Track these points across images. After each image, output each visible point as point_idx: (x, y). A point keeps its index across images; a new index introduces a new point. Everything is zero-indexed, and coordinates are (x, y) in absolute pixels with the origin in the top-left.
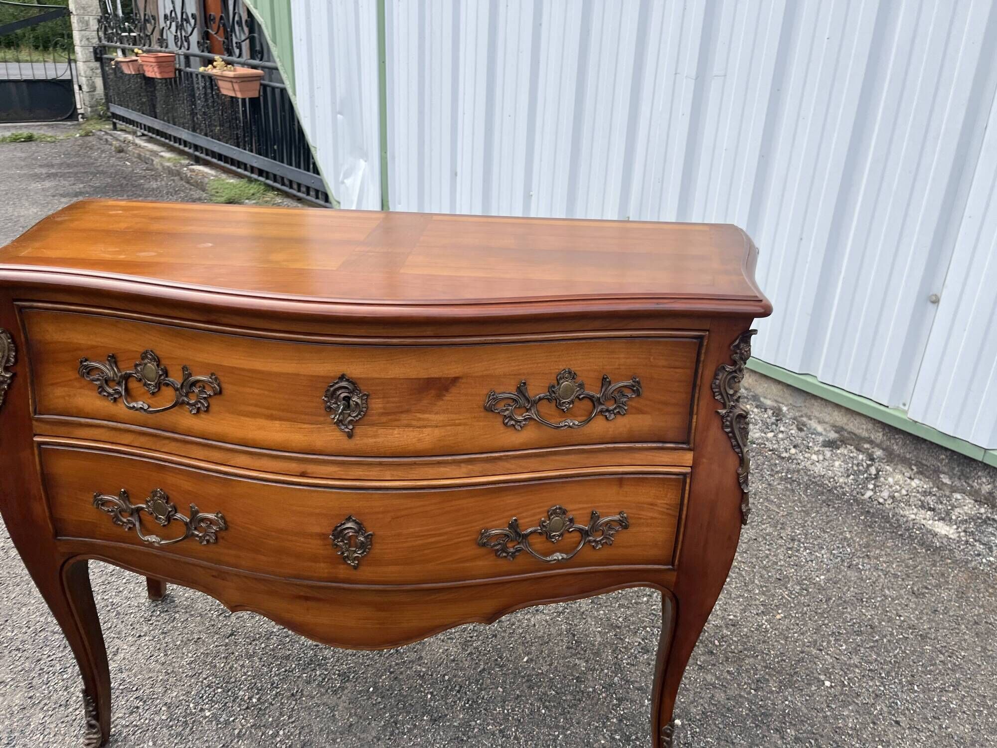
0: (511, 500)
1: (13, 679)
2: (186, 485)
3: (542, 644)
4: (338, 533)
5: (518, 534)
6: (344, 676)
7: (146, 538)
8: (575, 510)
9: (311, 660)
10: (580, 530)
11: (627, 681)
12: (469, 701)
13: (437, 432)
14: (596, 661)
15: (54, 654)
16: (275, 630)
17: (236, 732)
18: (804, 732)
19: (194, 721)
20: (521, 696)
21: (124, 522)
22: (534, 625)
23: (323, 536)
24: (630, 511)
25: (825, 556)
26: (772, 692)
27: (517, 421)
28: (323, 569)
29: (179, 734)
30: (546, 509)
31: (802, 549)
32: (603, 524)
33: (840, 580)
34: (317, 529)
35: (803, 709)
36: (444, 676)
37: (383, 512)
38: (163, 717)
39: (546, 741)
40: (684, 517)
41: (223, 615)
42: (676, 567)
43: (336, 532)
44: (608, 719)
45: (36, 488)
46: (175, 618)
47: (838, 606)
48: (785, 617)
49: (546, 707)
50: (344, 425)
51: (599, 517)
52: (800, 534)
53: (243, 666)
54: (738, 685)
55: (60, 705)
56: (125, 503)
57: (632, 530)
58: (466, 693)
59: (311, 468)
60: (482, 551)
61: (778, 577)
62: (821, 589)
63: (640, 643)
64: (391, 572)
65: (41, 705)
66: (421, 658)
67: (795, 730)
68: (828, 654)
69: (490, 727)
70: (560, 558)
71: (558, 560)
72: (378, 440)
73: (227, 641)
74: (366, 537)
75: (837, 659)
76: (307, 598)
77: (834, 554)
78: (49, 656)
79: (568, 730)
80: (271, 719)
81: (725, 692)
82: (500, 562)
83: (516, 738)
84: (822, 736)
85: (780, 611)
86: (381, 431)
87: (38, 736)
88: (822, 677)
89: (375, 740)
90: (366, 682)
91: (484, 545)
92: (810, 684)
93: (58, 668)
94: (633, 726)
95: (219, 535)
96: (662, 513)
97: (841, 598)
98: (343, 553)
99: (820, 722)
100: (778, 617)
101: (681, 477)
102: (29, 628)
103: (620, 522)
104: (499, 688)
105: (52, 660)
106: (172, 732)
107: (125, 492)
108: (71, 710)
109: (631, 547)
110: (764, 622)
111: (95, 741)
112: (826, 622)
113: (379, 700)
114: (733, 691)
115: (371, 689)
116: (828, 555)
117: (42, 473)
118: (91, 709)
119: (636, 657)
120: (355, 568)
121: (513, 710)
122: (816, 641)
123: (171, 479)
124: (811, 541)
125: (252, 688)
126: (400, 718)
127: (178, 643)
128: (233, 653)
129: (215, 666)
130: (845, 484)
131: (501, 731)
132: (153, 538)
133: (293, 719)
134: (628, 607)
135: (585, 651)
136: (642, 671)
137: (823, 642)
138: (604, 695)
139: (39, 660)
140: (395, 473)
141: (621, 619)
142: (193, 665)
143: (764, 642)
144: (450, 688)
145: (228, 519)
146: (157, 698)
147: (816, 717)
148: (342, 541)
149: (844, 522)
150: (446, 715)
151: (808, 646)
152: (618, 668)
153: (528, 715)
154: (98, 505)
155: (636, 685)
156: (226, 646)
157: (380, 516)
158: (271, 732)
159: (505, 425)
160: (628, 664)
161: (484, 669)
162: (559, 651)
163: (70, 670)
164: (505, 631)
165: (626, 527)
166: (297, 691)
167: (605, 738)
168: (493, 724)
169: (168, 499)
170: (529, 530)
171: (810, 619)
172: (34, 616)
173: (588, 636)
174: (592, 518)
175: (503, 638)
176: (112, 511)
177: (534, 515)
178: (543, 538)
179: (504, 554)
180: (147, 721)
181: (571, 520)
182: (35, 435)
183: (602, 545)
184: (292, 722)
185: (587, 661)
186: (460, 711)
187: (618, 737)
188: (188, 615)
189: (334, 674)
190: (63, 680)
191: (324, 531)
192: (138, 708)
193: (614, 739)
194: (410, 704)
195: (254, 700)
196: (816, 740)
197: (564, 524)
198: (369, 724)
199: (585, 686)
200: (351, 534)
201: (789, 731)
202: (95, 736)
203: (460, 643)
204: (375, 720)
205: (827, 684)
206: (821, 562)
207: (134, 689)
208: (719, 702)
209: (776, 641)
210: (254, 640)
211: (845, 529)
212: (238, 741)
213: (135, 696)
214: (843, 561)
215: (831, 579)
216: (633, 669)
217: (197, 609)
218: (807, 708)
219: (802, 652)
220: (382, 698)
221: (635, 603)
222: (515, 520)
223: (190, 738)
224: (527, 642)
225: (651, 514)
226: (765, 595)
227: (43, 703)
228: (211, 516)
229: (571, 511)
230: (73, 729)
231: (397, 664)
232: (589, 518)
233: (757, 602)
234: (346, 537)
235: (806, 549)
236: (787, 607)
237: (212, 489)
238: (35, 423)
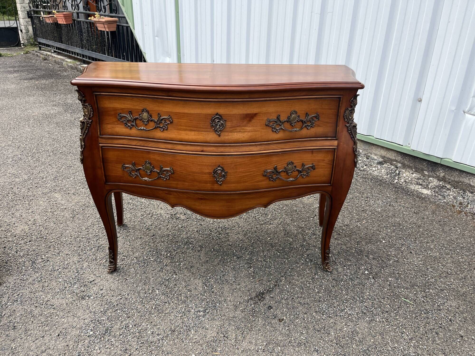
0: (275, 159)
1: (71, 253)
2: (157, 158)
3: (274, 234)
4: (215, 172)
5: (277, 172)
6: (201, 247)
7: (143, 179)
8: (296, 163)
9: (187, 242)
10: (298, 170)
11: (309, 244)
12: (250, 252)
13: (249, 134)
14: (296, 238)
15: (85, 244)
16: (170, 234)
17: (165, 264)
18: (376, 256)
19: (148, 262)
20: (269, 250)
21: (133, 175)
22: (270, 228)
23: (210, 173)
24: (315, 163)
25: (380, 202)
26: (363, 245)
27: (277, 130)
28: (209, 186)
29: (143, 266)
30: (287, 162)
31: (371, 201)
32: (306, 168)
33: (386, 210)
34: (207, 171)
35: (375, 249)
36: (239, 245)
37: (231, 164)
38: (135, 261)
39: (282, 262)
40: (334, 164)
41: (148, 230)
42: (331, 184)
43: (214, 171)
44: (303, 255)
45: (99, 164)
46: (129, 231)
47: (386, 218)
48: (366, 222)
49: (280, 253)
50: (217, 132)
51: (305, 165)
52: (370, 196)
53: (161, 245)
54: (350, 243)
55: (94, 260)
56: (134, 167)
57: (316, 170)
58: (248, 250)
59: (205, 149)
60: (264, 178)
61: (363, 210)
62: (379, 213)
63: (312, 232)
64: (233, 186)
65: (86, 260)
66: (228, 240)
67: (373, 256)
68: (383, 233)
69: (260, 259)
70: (292, 180)
71: (291, 181)
72: (229, 137)
73: (152, 237)
74: (225, 173)
75: (387, 234)
76: (201, 199)
77: (384, 202)
78: (84, 245)
79: (289, 259)
80: (176, 260)
81: (346, 246)
82: (271, 182)
83: (270, 262)
84: (383, 257)
85: (364, 221)
86: (230, 134)
87: (88, 269)
88: (382, 240)
89: (218, 265)
90: (210, 248)
91: (265, 176)
92: (377, 242)
93: (89, 249)
94: (313, 257)
95: (170, 176)
96: (327, 163)
97: (387, 215)
98: (217, 179)
99: (382, 253)
100: (364, 222)
101: (333, 150)
102: (72, 237)
103: (312, 167)
104: (261, 248)
105: (85, 246)
106: (140, 265)
107: (134, 163)
108: (98, 261)
109: (315, 177)
110: (358, 224)
111: (113, 268)
112: (382, 223)
113: (216, 253)
114: (349, 245)
115: (212, 250)
116: (381, 202)
117: (103, 158)
118: (112, 255)
119: (311, 237)
120: (221, 185)
121: (267, 254)
122: (378, 229)
123: (152, 156)
124: (374, 198)
125: (167, 251)
126: (225, 258)
127: (134, 239)
128: (156, 241)
129: (150, 245)
130: (387, 178)
131: (264, 260)
132: (146, 179)
133: (185, 260)
134: (306, 222)
135: (291, 235)
136: (314, 241)
137: (381, 229)
138: (300, 248)
139: (80, 247)
140: (235, 149)
141: (303, 225)
142: (141, 245)
143: (359, 230)
144: (242, 248)
145: (174, 170)
146: (131, 256)
147: (380, 252)
148: (217, 175)
149: (387, 191)
150: (242, 256)
151: (375, 231)
152: (304, 240)
153: (273, 255)
154: (123, 168)
155: (312, 245)
156: (152, 239)
157: (230, 165)
158: (178, 264)
159: (273, 131)
160: (308, 239)
161: (254, 242)
162: (281, 236)
163: (94, 249)
164: (259, 231)
165: (314, 169)
166: (184, 252)
167: (303, 261)
168: (260, 258)
169: (151, 164)
170: (281, 170)
171: (376, 223)
172: (73, 233)
173: (291, 231)
174: (302, 166)
175: (259, 233)
176: (129, 171)
177: (282, 165)
178: (285, 174)
179: (272, 179)
180: (130, 263)
181: (295, 167)
182: (100, 143)
183: (306, 176)
184: (185, 261)
185: (292, 239)
186: (247, 255)
187: (308, 260)
188: (134, 230)
189: (197, 246)
190: (92, 252)
191: (210, 171)
192: (124, 259)
193: (306, 261)
194: (228, 254)
195: (169, 255)
196: (381, 258)
197: (293, 168)
198: (214, 260)
199: (293, 246)
200: (220, 172)
201: (370, 256)
202: (113, 266)
203: (243, 235)
204: (216, 259)
205: (384, 242)
206: (379, 204)
207: (121, 253)
208: (344, 249)
209: (363, 230)
210: (163, 237)
211: (387, 193)
212: (166, 267)
213: (122, 255)
214: (387, 204)
215: (383, 210)
216: (310, 240)
217: (137, 228)
218: (377, 249)
219: (374, 233)
220: (217, 252)
222: (276, 166)
223: (148, 266)
224: (269, 234)
225: (322, 164)
226: (358, 216)
227: (86, 259)
228: (169, 169)
229: (295, 163)
230: (101, 267)
231: (220, 242)
232: (301, 166)
233: (355, 218)
234: (218, 173)
235: (372, 200)
236: (367, 219)
237: (168, 159)
238: (99, 139)
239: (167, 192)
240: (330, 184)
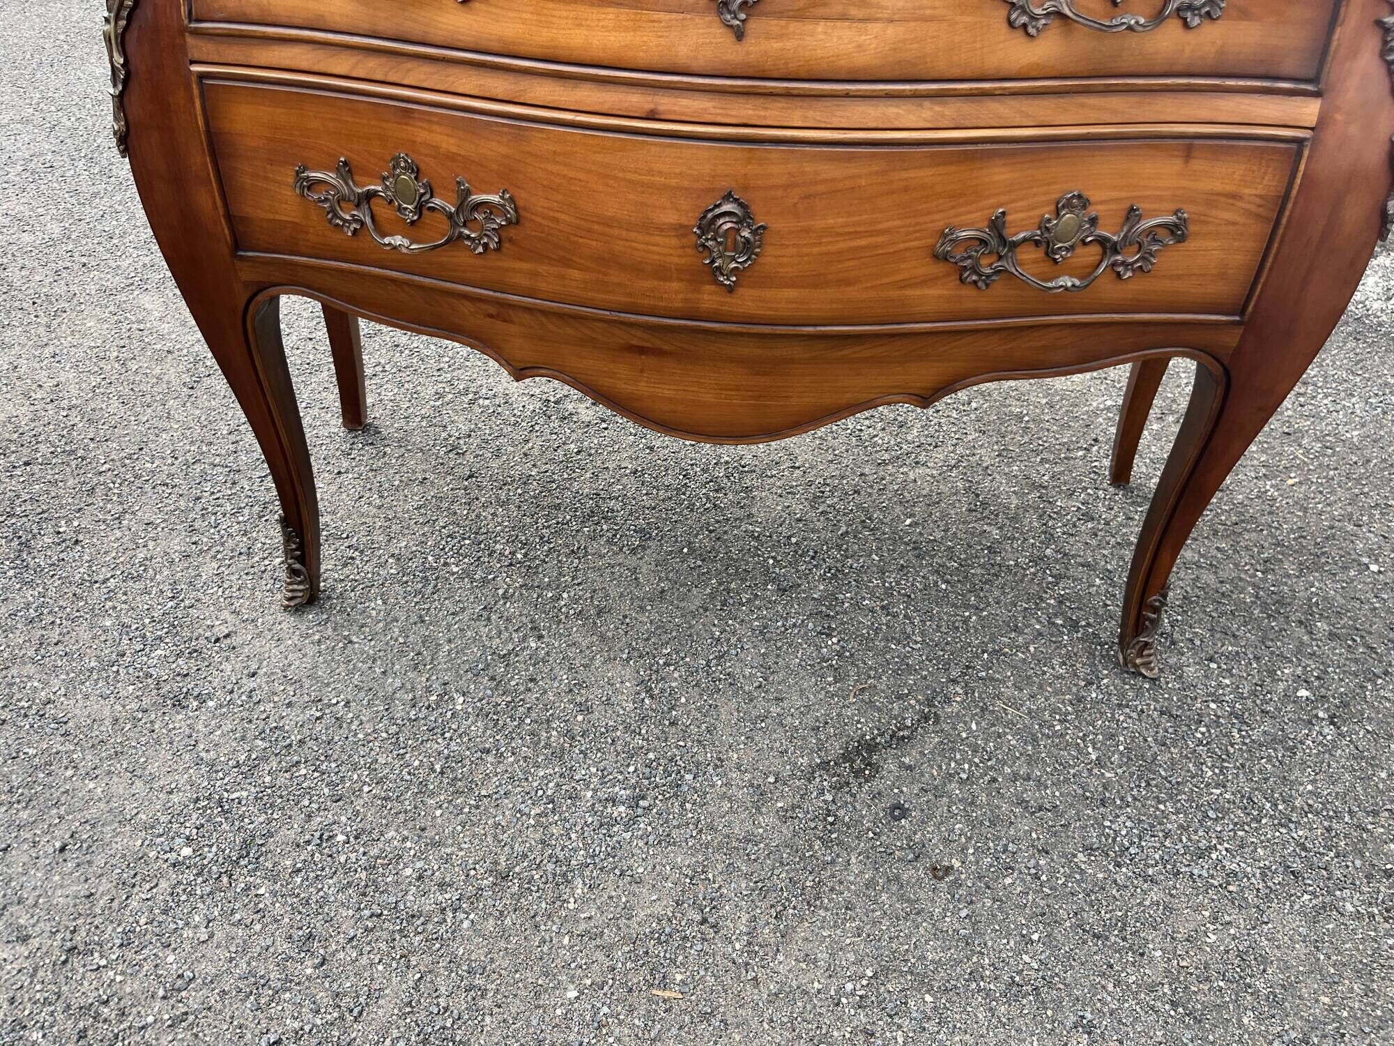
0: (999, 174)
1: (164, 521)
2: (447, 142)
3: (929, 505)
4: (707, 225)
5: (1003, 241)
6: (644, 534)
7: (387, 240)
8: (1102, 202)
9: (592, 512)
10: (1102, 242)
11: (1066, 554)
12: (830, 569)
13: (892, 31)
14: (1014, 528)
15: (219, 491)
16: (533, 473)
17: (501, 592)
18: (1343, 627)
19: (437, 578)
20: (907, 567)
21: (345, 221)
22: (915, 481)
23: (680, 230)
24: (1192, 208)
25: (1356, 406)
26: (1289, 576)
27: (1034, 18)
28: (674, 293)
29: (417, 592)
30: (1057, 196)
31: (1320, 396)
32: (1144, 230)
33: (1382, 437)
34: (670, 218)
35: (1338, 598)
36: (789, 538)
37: (786, 187)
38: (392, 571)
39: (954, 623)
40: (1284, 221)
41: (454, 452)
42: (1246, 317)
43: (704, 222)
44: (1041, 598)
45: (199, 160)
46: (385, 453)
47: (1383, 470)
48: (1300, 483)
49: (947, 582)
50: (730, 12)
51: (1140, 217)
52: (1315, 376)
53: (494, 515)
54: (1236, 565)
55: (241, 554)
56: (347, 184)
57: (1190, 245)
58: (824, 560)
59: (666, 103)
60: (940, 269)
61: (1287, 430)
62: (1354, 449)
63: (1079, 508)
64: (783, 300)
65: (212, 552)
66: (750, 516)
67: (1329, 624)
68: (1370, 532)
69: (867, 602)
70: (1069, 284)
71: (1067, 289)
72: (789, 44)
73: (466, 483)
74: (754, 232)
75: (1385, 537)
76: (641, 350)
77: (1371, 403)
78: (213, 493)
79: (982, 610)
80: (546, 580)
81: (1216, 573)
82: (968, 292)
83: (906, 616)
84: (1371, 633)
85: (1292, 475)
86: (794, 26)
87: (215, 589)
88: (1365, 560)
89: (701, 610)
90: (676, 541)
91: (944, 258)
92: (1345, 568)
93: (229, 509)
94: (1081, 609)
95: (504, 234)
96: (1248, 213)
97: (1385, 460)
98: (713, 262)
99: (1365, 615)
100: (1290, 482)
101: (1294, 146)
102: (176, 458)
103: (1172, 229)
104: (874, 556)
105: (218, 498)
106: (409, 589)
107: (345, 163)
108: (257, 559)
109: (1179, 277)
110: (1268, 487)
111: (301, 594)
112: (1366, 490)
113: (699, 563)
114: (1228, 571)
115: (685, 550)
116: (1362, 405)
117: (208, 132)
118: (294, 546)
119: (1075, 526)
120: (730, 289)
121: (898, 583)
122: (1351, 514)
123: (420, 133)
124: (1334, 385)
125: (513, 541)
126: (733, 585)
127: (397, 483)
128: (477, 499)
129: (455, 513)
130: (1382, 311)
131: (883, 608)
132: (397, 240)
133: (580, 580)
134: (1056, 463)
135: (997, 515)
136: (1087, 543)
137: (1362, 515)
138: (1032, 570)
139: (199, 498)
140: (810, 113)
141: (1046, 478)
142: (422, 511)
143: (1270, 513)
144: (800, 552)
145: (520, 203)
146: (379, 548)
147: (1359, 610)
148: (714, 239)
149: (1383, 363)
150: (799, 585)
151: (1339, 521)
152: (1050, 538)
153: (921, 591)
154: (302, 188)
155: (1079, 560)
156: (465, 489)
157: (780, 193)
158: (550, 595)
159: (1011, 24)
160: (1064, 533)
161: (847, 532)
162: (956, 514)
163: (246, 511)
164: (871, 487)
165: (1181, 239)
166: (579, 548)
167: (1040, 622)
168: (870, 599)
169: (417, 172)
170: (1021, 235)
171: (1340, 487)
172: (182, 444)
173: (998, 497)
174: (1127, 219)
175: (870, 495)
176: (326, 200)
177: (1032, 208)
178: (1039, 254)
179: (974, 278)
180: (370, 575)
181: (1093, 221)
182: (192, 62)
183: (1133, 271)
184: (579, 584)
185: (1000, 528)
186: (819, 581)
187: (1059, 622)
188: (403, 450)
189: (629, 530)
190: (238, 523)
191: (684, 221)
192: (352, 558)
193: (1053, 623)
194: (745, 570)
195: (519, 556)
196: (1362, 637)
197: (1081, 226)
198: (689, 590)
199: (1003, 559)
200: (729, 225)
201: (1319, 624)
202: (301, 587)
203: (806, 499)
204: (696, 587)
205: (1374, 568)
206: (1352, 413)
207: (344, 536)
208: (1208, 585)
209: (1289, 513)
210: (505, 485)
211: (1386, 372)
212: (505, 603)
213: (346, 544)
214: (1385, 413)
215: (1368, 436)
216: (1072, 540)
217: (414, 444)
218: (1344, 598)
219: (1332, 527)
220: (703, 560)
221: (1065, 458)
222: (1003, 213)
223: (436, 596)
224: (908, 502)
225: (1227, 216)
226: (1267, 454)
227: (214, 549)
228: (495, 198)
229: (1096, 203)
230: (264, 582)
231: (718, 522)
232: (1120, 220)
233: (1256, 462)
234: (721, 231)
235: (1326, 396)
236: (1303, 470)
237: (493, 149)
238: (190, 40)
239: (492, 310)
240: (1237, 318)
